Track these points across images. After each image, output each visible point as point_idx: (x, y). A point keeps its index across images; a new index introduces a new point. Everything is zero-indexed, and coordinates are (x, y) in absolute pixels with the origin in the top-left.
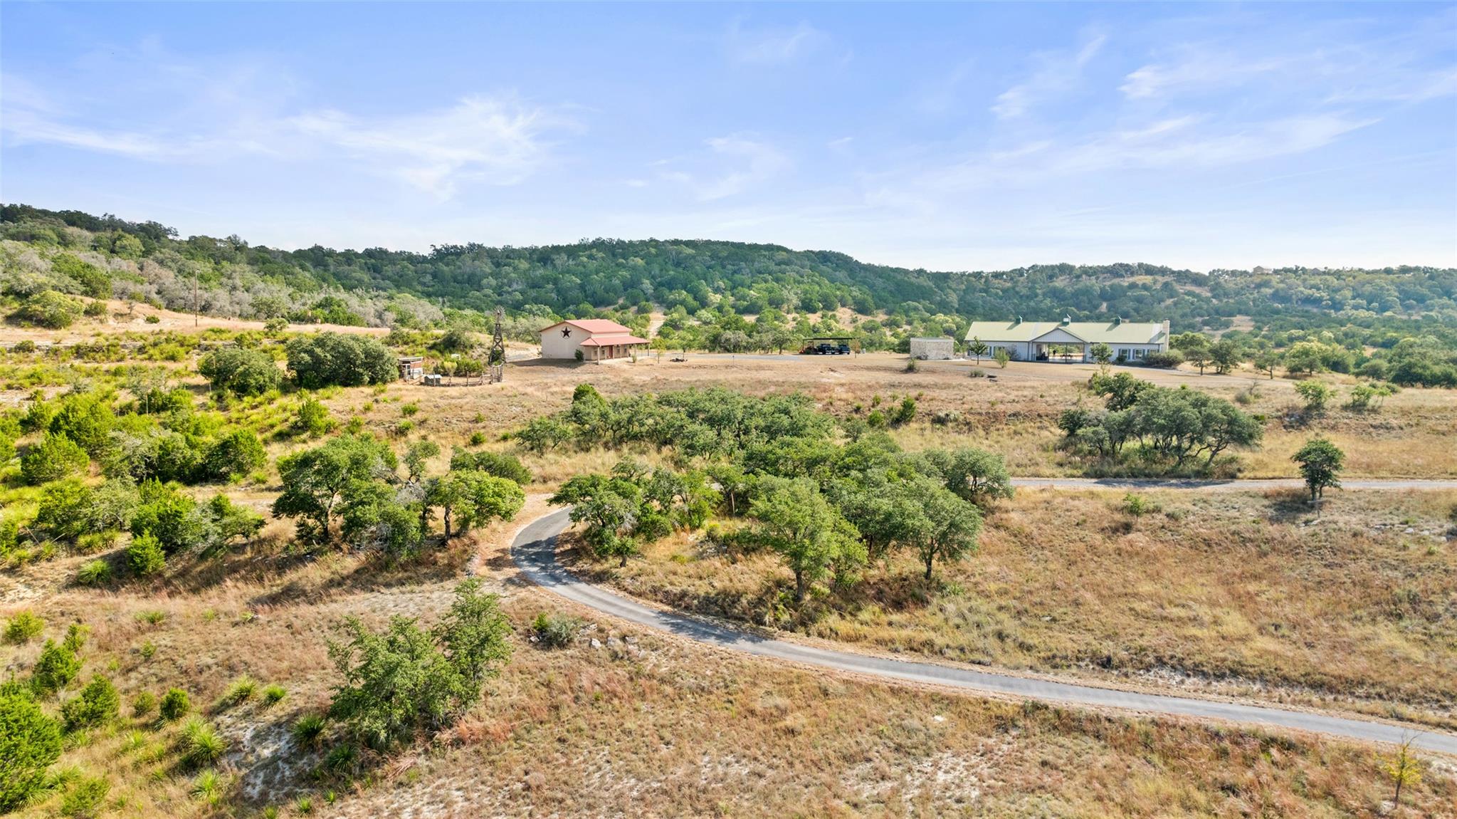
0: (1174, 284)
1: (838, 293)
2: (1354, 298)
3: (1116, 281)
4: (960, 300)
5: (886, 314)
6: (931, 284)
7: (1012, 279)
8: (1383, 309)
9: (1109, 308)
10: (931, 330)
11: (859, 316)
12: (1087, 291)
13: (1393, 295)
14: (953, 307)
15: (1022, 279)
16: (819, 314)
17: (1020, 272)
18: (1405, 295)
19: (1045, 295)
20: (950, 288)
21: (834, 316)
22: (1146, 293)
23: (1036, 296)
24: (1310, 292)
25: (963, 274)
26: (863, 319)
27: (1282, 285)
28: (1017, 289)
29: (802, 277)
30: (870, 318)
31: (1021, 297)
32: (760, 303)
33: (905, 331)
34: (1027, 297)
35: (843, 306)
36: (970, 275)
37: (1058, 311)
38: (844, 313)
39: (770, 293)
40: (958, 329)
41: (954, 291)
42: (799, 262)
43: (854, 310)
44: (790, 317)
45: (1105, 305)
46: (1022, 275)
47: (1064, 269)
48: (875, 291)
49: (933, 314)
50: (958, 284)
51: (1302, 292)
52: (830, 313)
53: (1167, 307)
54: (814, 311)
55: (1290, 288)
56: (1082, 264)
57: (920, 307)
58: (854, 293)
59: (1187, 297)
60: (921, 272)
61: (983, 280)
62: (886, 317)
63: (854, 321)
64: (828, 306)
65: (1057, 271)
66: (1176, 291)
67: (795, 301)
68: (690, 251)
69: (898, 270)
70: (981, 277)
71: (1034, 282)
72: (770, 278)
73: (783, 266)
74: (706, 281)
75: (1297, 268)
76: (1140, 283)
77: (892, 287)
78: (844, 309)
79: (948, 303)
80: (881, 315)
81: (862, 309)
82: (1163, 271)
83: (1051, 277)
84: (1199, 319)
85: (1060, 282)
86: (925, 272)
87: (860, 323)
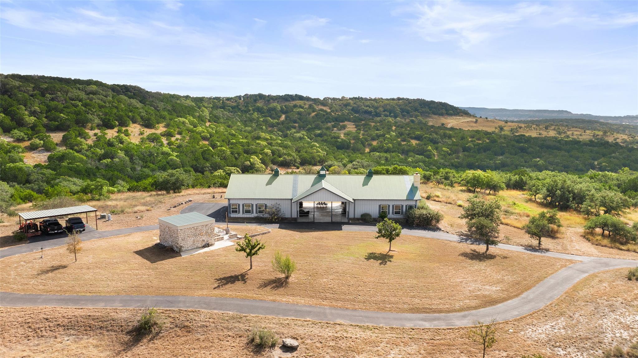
0: (314, 105)
1: (130, 114)
2: (384, 111)
3: (287, 103)
4: (210, 114)
5: (164, 127)
6: (193, 104)
7: (236, 101)
8: (395, 117)
9: (286, 118)
10: (194, 139)
11: (146, 130)
12: (275, 108)
13: (398, 110)
14: (206, 118)
15: (241, 101)
16: (116, 129)
17: (240, 97)
18: (402, 111)
19: (254, 110)
20: (204, 106)
21: (127, 130)
22: (302, 110)
23: (250, 111)
24: (366, 108)
25: (210, 98)
26: (148, 132)
27: (355, 105)
28: (239, 107)
29: (105, 102)
30: (153, 131)
31: (242, 111)
32: (68, 123)
33: (177, 139)
34: (245, 111)
35: (134, 122)
36: (214, 98)
37: (262, 119)
38: (135, 128)
39: (77, 115)
40: (211, 137)
41: (206, 108)
42: (104, 93)
43: (142, 125)
44: (91, 133)
45: (283, 116)
46: (241, 99)
47: (261, 96)
48: (158, 111)
49: (195, 127)
50: (208, 104)
51: (363, 108)
52: (124, 129)
53: (313, 117)
54: (112, 127)
55: (358, 107)
56: (269, 94)
57: (187, 121)
58: (143, 114)
59: (321, 112)
60: (187, 97)
61: (221, 101)
62: (165, 129)
63: (141, 134)
64: (123, 124)
65: (258, 97)
66: (315, 109)
67: (97, 121)
68: (17, 83)
69: (173, 96)
70: (221, 100)
71: (248, 103)
72: (80, 104)
73: (91, 96)
74: (25, 106)
75: (359, 97)
76: (298, 104)
77: (169, 107)
78: (135, 125)
79: (203, 117)
80: (161, 128)
81: (148, 124)
82: (308, 99)
83: (255, 101)
84: (329, 125)
85: (260, 104)
86: (190, 97)
87: (145, 136)
